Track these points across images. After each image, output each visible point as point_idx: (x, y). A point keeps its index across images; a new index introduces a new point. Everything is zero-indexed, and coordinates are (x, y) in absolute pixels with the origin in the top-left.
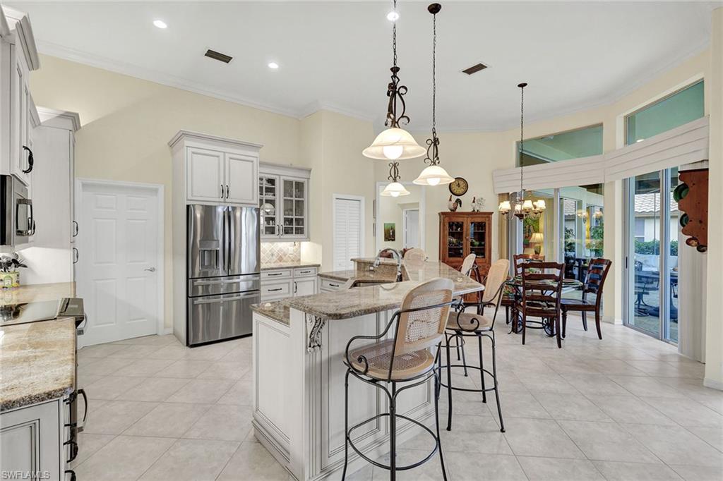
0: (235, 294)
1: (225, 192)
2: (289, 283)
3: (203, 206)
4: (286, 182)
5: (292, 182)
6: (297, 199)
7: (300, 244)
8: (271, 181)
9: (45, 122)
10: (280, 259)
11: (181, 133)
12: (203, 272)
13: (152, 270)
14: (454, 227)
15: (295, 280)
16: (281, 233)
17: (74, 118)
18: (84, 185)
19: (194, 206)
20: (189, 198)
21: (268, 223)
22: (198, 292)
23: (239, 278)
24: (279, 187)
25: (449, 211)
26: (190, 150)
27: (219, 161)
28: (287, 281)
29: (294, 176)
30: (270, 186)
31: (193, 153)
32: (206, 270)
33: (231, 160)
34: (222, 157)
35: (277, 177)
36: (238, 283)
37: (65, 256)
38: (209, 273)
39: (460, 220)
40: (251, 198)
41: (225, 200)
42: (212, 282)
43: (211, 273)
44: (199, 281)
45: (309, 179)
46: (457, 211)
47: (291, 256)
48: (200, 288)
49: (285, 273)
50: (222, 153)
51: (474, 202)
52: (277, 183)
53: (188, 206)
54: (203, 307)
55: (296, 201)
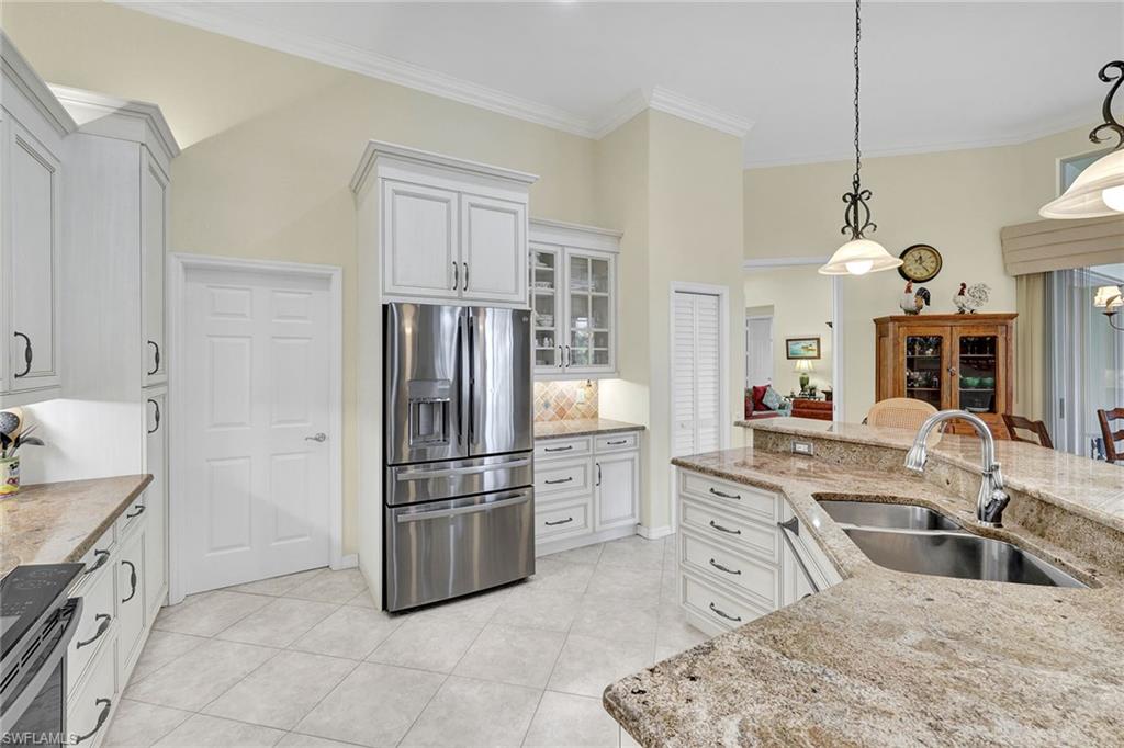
0: (477, 498)
1: (460, 276)
2: (585, 466)
3: (415, 305)
4: (573, 258)
5: (587, 260)
6: (595, 294)
7: (597, 384)
8: (546, 258)
9: (84, 125)
10: (561, 414)
11: (371, 150)
12: (419, 451)
13: (320, 438)
14: (917, 348)
15: (597, 460)
16: (567, 361)
17: (150, 116)
18: (187, 268)
19: (399, 305)
20: (387, 290)
21: (541, 344)
22: (408, 496)
23: (482, 464)
24: (562, 269)
25: (904, 314)
26: (389, 186)
27: (449, 210)
28: (583, 461)
29: (589, 247)
30: (543, 267)
31: (397, 193)
32: (422, 446)
33: (473, 209)
34: (454, 204)
35: (559, 250)
36: (481, 474)
37: (130, 418)
38: (428, 453)
39: (933, 331)
40: (512, 289)
41: (460, 292)
42: (433, 473)
43: (433, 452)
44: (411, 470)
45: (616, 253)
46: (922, 313)
47: (580, 406)
48: (412, 485)
49: (578, 445)
50: (455, 195)
51: (962, 293)
52: (558, 261)
53: (385, 307)
54: (417, 527)
55: (593, 297)
